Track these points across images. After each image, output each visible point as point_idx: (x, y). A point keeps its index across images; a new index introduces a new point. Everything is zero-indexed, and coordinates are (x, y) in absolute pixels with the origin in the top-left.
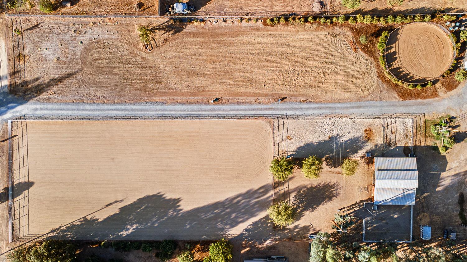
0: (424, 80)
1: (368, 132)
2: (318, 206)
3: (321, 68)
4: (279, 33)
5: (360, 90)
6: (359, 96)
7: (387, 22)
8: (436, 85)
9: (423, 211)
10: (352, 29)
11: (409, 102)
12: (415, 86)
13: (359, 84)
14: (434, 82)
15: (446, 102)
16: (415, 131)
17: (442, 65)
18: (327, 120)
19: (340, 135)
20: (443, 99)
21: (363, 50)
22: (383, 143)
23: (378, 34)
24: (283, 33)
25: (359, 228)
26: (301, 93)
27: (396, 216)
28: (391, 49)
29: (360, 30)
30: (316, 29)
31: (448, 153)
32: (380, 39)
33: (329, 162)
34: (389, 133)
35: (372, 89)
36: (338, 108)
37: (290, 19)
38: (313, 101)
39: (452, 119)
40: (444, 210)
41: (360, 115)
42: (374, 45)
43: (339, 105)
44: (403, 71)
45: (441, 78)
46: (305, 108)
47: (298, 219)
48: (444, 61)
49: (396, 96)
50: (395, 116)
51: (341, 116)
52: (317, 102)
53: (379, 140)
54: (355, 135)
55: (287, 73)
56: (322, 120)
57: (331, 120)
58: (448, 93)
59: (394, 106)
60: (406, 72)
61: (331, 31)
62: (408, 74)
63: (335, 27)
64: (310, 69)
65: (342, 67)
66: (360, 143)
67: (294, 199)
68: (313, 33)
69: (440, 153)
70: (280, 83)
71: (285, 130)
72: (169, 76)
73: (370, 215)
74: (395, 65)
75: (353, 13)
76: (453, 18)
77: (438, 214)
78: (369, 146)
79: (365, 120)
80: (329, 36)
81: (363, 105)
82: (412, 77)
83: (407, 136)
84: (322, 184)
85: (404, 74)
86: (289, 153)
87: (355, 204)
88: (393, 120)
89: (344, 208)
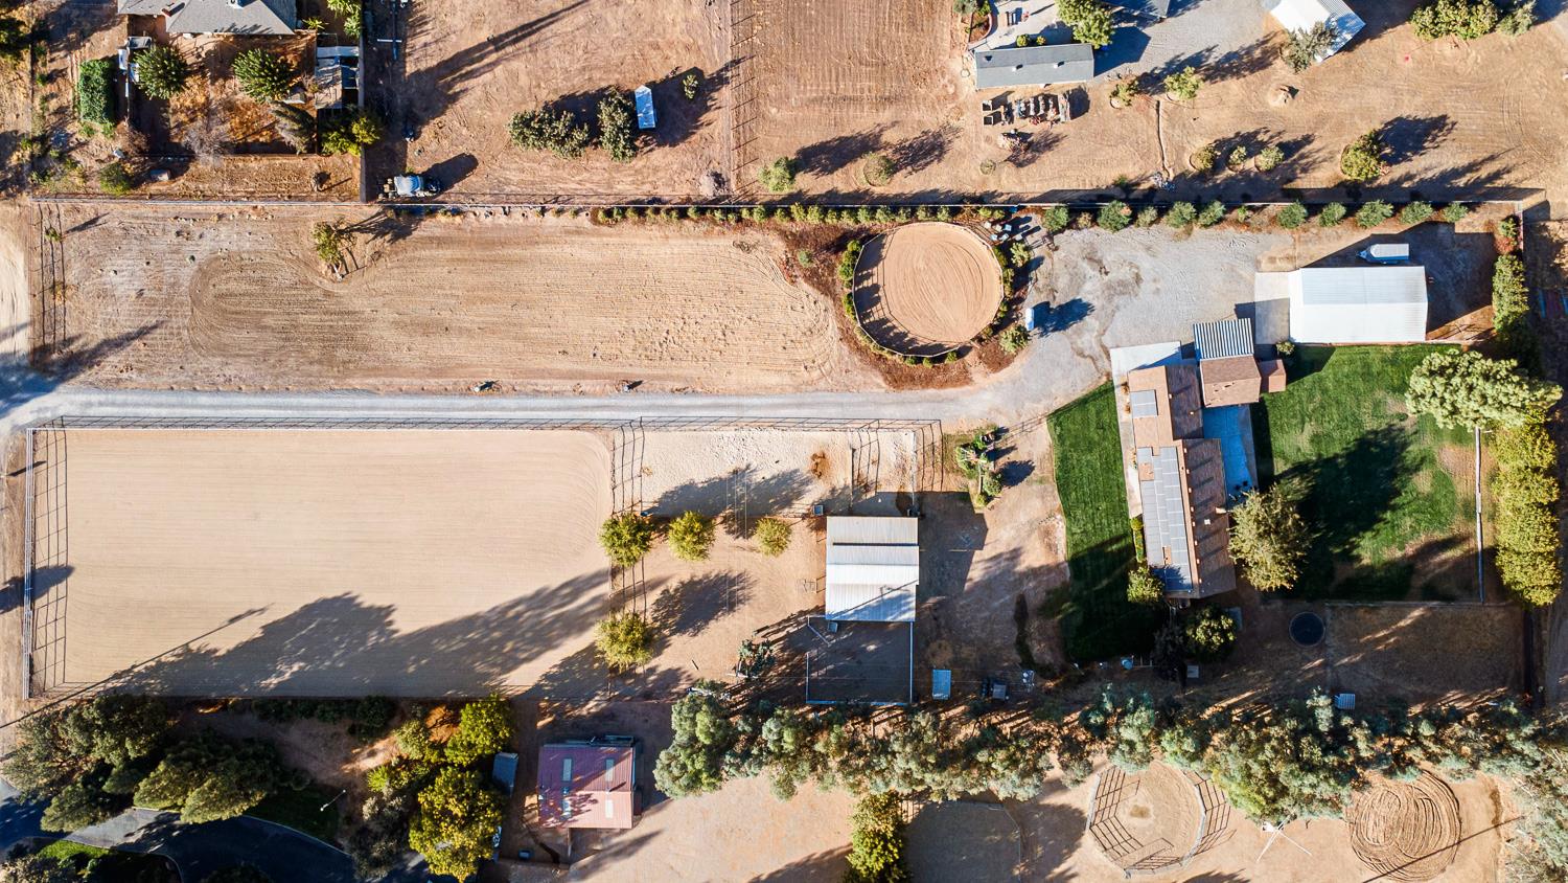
0: (940, 347)
1: (819, 460)
2: (707, 623)
3: (717, 319)
4: (627, 240)
5: (803, 368)
6: (800, 381)
7: (857, 222)
8: (967, 358)
9: (939, 636)
10: (783, 234)
11: (908, 394)
12: (919, 361)
13: (800, 354)
14: (961, 353)
15: (987, 396)
16: (920, 457)
17: (979, 315)
18: (730, 433)
19: (752, 468)
20: (981, 388)
21: (808, 279)
22: (849, 482)
23: (838, 245)
24: (634, 241)
25: (797, 671)
26: (675, 372)
27: (872, 647)
28: (868, 279)
29: (801, 236)
30: (707, 234)
31: (993, 507)
32: (844, 256)
33: (730, 526)
34: (864, 462)
35: (827, 366)
36: (753, 407)
37: (648, 212)
38: (700, 390)
39: (998, 433)
40: (984, 635)
41: (803, 424)
42: (831, 269)
43: (756, 401)
44: (894, 327)
45: (975, 344)
46: (681, 407)
47: (658, 653)
48: (983, 307)
49: (880, 380)
50: (874, 424)
51: (759, 424)
52: (709, 393)
53: (841, 478)
54: (786, 467)
55: (643, 328)
56: (719, 433)
57: (738, 433)
58: (993, 376)
59: (875, 403)
60: (901, 329)
61: (738, 237)
62: (906, 335)
63: (748, 230)
64: (693, 321)
65: (762, 318)
66: (795, 485)
67: (654, 607)
68: (702, 242)
69: (972, 507)
70: (627, 351)
71: (638, 454)
72: (382, 333)
73: (817, 644)
74: (877, 313)
75: (781, 202)
76: (998, 215)
77: (970, 643)
78: (816, 492)
79: (811, 434)
80: (734, 250)
81: (809, 400)
82: (913, 341)
83: (904, 470)
84: (713, 575)
85: (896, 334)
86: (646, 506)
87: (789, 620)
88: (873, 435)
89: (767, 627)
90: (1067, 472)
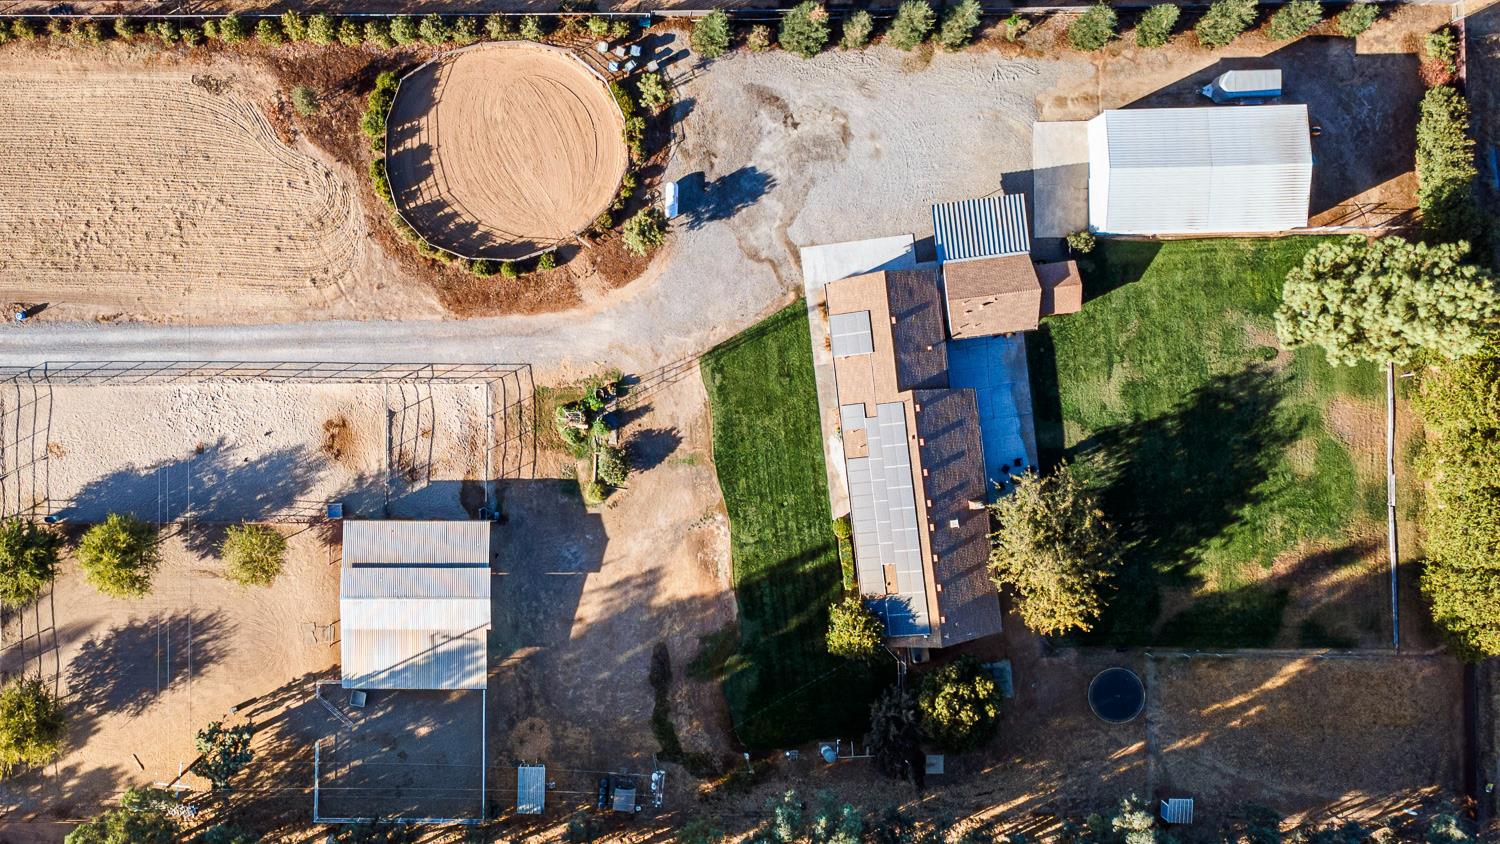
0: (530, 246)
1: (336, 431)
2: (156, 694)
3: (169, 202)
4: (19, 75)
5: (308, 282)
6: (305, 302)
7: (393, 42)
8: (572, 264)
9: (531, 711)
10: (274, 63)
11: (481, 322)
12: (493, 268)
13: (305, 258)
14: (562, 256)
15: (606, 325)
16: (500, 425)
17: (591, 196)
18: (189, 387)
19: (228, 443)
20: (595, 313)
21: (315, 136)
22: (384, 466)
23: (362, 83)
24: (30, 75)
25: (300, 774)
26: (100, 289)
27: (423, 731)
28: (414, 136)
29: (303, 67)
30: (149, 63)
31: (615, 504)
32: (372, 99)
33: (194, 538)
34: (410, 433)
35: (348, 277)
36: (230, 345)
37: (51, 27)
38: (141, 318)
39: (623, 385)
40: (601, 709)
41: (308, 371)
42: (352, 119)
43: (234, 335)
44: (456, 214)
45: (585, 242)
46: (111, 345)
47: (78, 742)
48: (598, 182)
49: (433, 300)
50: (425, 372)
51: (238, 372)
52: (154, 323)
53: (372, 459)
54: (283, 440)
55: (49, 217)
56: (174, 387)
57: (205, 388)
58: (615, 293)
59: (426, 338)
60: (467, 218)
61: (200, 69)
62: (474, 227)
63: (216, 56)
64: (128, 206)
65: (241, 201)
66: (299, 471)
67: (72, 669)
68: (140, 77)
69: (583, 504)
70: (23, 255)
71: (42, 423)
73: (336, 727)
74: (428, 192)
75: (268, 10)
76: (619, 31)
77: (580, 721)
78: (332, 482)
79: (325, 388)
80: (196, 90)
81: (320, 333)
82: (486, 236)
83: (474, 445)
84: (166, 616)
85: (459, 227)
86: (57, 507)
87: (289, 688)
88: (423, 389)
89: (254, 701)
90: (732, 445)
